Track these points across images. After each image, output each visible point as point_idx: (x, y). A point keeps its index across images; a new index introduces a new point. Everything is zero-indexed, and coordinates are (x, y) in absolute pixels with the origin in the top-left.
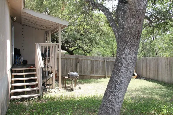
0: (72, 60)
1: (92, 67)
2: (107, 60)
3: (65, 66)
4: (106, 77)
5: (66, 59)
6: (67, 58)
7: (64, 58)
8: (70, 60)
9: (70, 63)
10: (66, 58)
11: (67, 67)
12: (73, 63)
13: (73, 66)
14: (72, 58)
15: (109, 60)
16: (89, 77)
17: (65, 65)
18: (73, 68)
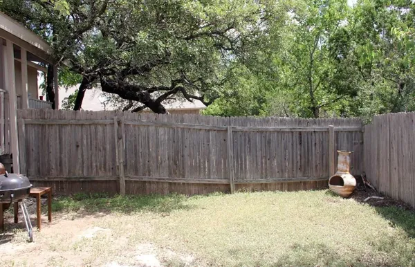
0: (100, 128)
1: (177, 153)
2: (239, 128)
3: (77, 150)
4: (232, 187)
5: (82, 125)
6: (84, 122)
7: (73, 122)
8: (93, 127)
9: (96, 139)
10: (80, 122)
11: (85, 154)
12: (104, 137)
13: (105, 149)
14: (101, 122)
15: (246, 128)
16: (166, 186)
17: (78, 146)
18: (105, 156)
